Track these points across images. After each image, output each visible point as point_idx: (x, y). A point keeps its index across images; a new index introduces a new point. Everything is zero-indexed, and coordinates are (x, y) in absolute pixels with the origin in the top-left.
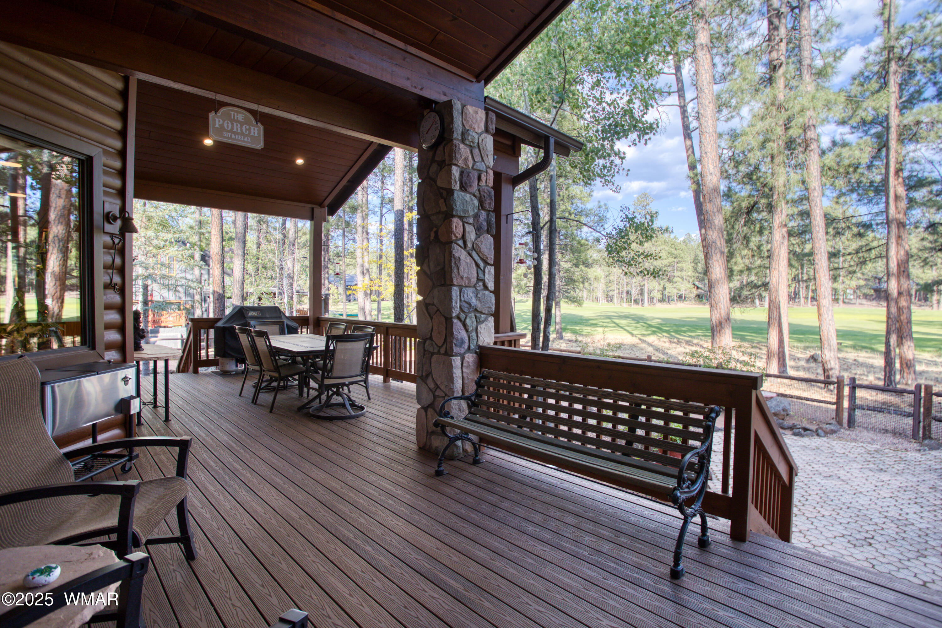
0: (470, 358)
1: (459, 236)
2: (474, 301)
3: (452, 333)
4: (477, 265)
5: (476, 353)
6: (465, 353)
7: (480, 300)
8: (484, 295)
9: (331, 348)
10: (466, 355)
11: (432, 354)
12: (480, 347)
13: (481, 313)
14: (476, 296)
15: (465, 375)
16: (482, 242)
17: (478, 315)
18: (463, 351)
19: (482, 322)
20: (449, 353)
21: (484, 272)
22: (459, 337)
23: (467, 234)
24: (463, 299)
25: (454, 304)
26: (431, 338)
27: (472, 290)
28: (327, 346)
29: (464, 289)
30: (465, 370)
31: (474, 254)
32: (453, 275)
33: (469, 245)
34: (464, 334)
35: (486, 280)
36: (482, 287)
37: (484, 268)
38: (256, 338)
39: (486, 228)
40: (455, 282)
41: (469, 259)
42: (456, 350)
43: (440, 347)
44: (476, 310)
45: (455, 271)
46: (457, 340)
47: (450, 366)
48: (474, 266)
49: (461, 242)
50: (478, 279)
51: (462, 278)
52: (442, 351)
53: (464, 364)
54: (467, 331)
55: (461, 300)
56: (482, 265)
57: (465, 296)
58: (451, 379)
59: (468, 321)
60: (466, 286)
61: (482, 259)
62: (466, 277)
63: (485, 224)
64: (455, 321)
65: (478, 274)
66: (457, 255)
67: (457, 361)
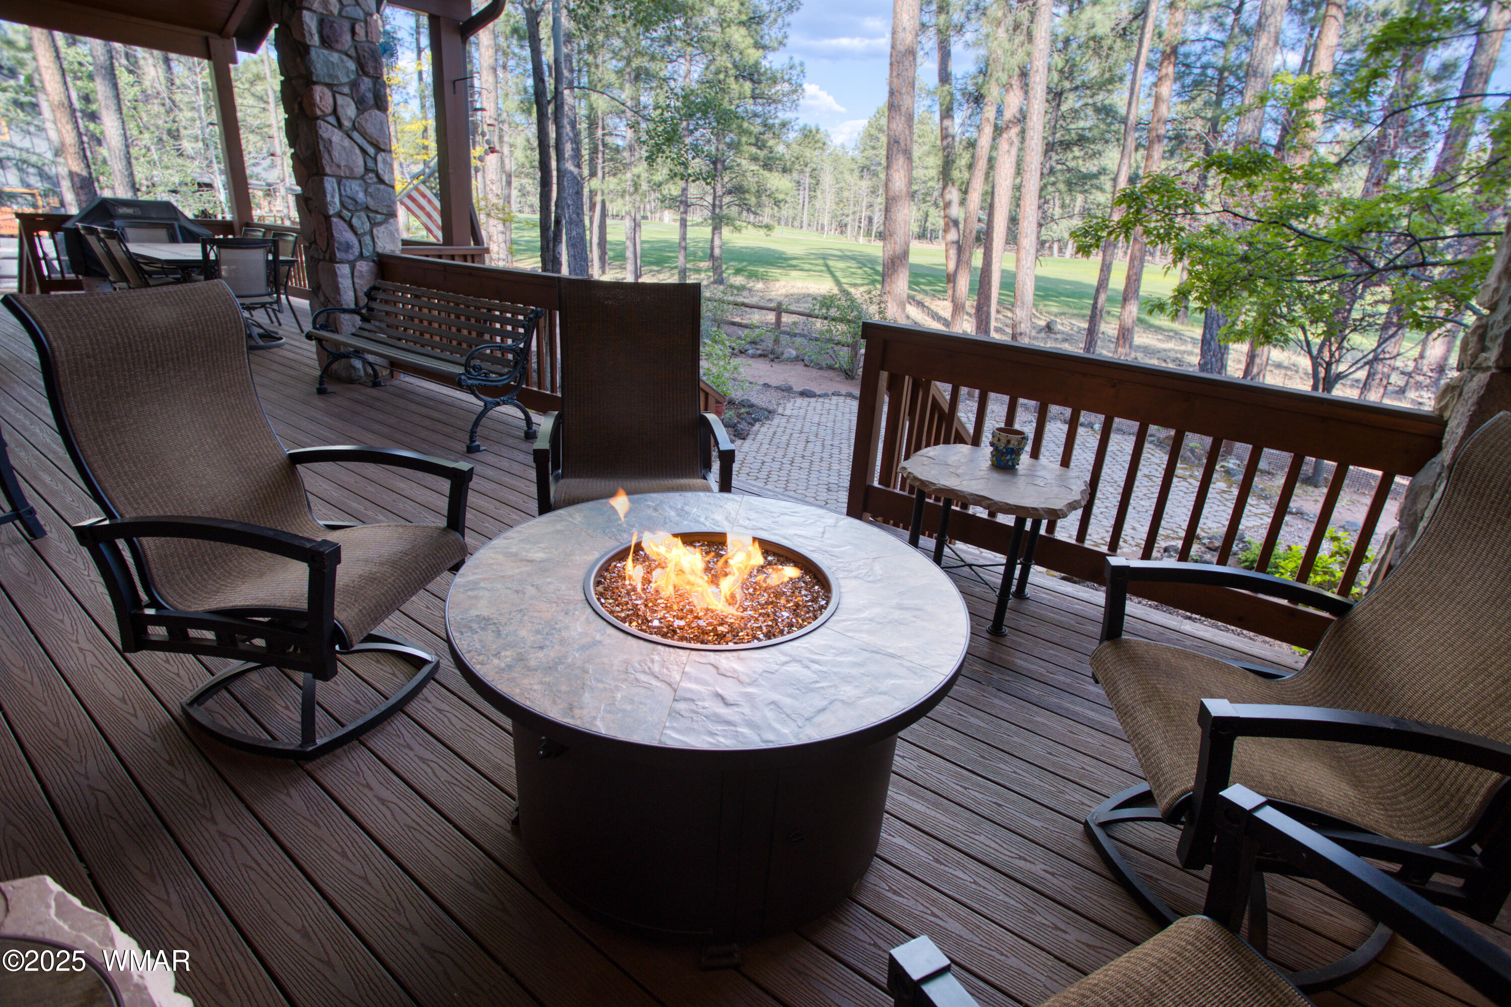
0: (363, 267)
1: (329, 110)
2: (361, 196)
3: (332, 235)
4: (364, 151)
5: (374, 261)
6: (356, 260)
7: (371, 196)
8: (378, 189)
9: (212, 256)
10: (358, 264)
11: (319, 260)
12: (379, 255)
13: (377, 212)
14: (366, 191)
15: (357, 286)
16: (366, 120)
17: (371, 215)
18: (351, 258)
19: (380, 224)
20: (333, 260)
21: (375, 160)
22: (342, 240)
23: (339, 109)
24: (343, 193)
25: (329, 198)
26: (315, 242)
27: (357, 182)
28: (205, 254)
29: (344, 181)
30: (356, 280)
31: (356, 135)
32: (324, 162)
33: (347, 124)
34: (350, 236)
35: (380, 171)
36: (375, 180)
37: (376, 155)
38: (108, 241)
39: (372, 102)
40: (328, 170)
41: (347, 142)
42: (339, 255)
43: (325, 252)
44: (367, 208)
45: (326, 156)
46: (340, 243)
47: (334, 275)
48: (357, 151)
49: (332, 119)
50: (367, 170)
51: (339, 166)
52: (327, 257)
53: (356, 274)
54: (356, 233)
55: (340, 195)
56: (371, 151)
57: (348, 189)
58: (337, 289)
59: (355, 221)
60: (347, 178)
61: (372, 144)
62: (346, 166)
63: (370, 95)
64: (335, 220)
65: (365, 162)
66: (325, 135)
67: (344, 270)
